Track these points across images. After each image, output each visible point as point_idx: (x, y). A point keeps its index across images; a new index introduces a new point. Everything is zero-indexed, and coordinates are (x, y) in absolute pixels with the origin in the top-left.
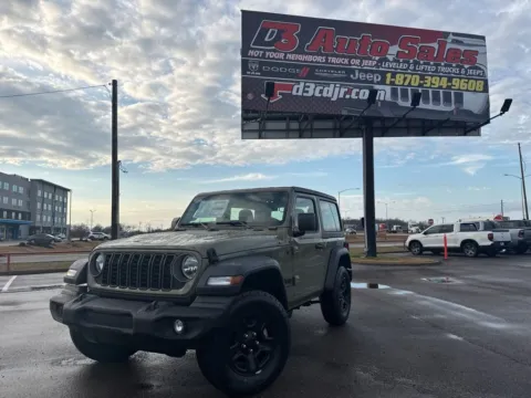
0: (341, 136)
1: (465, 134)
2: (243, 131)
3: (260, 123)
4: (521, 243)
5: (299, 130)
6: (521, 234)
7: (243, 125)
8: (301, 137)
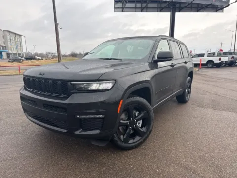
0: (161, 11)
1: (216, 12)
2: (115, 8)
3: (123, 4)
4: (231, 62)
5: (141, 8)
6: (232, 58)
7: (114, 5)
8: (142, 11)
